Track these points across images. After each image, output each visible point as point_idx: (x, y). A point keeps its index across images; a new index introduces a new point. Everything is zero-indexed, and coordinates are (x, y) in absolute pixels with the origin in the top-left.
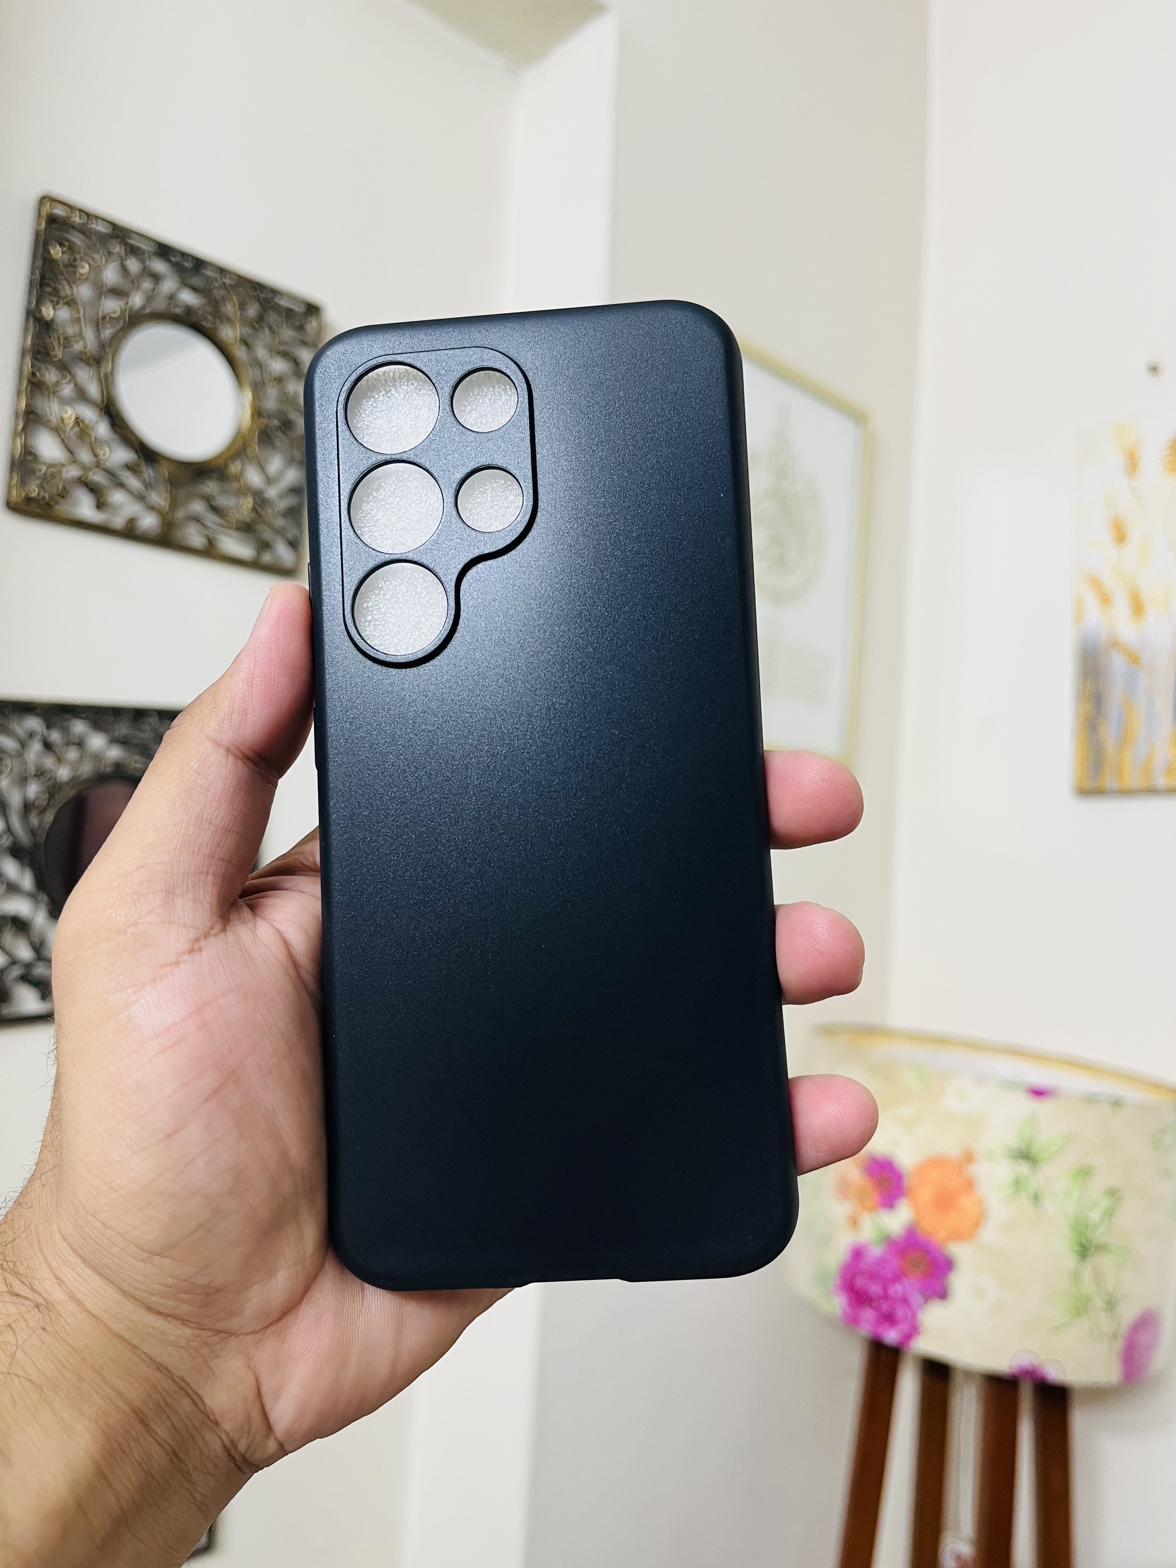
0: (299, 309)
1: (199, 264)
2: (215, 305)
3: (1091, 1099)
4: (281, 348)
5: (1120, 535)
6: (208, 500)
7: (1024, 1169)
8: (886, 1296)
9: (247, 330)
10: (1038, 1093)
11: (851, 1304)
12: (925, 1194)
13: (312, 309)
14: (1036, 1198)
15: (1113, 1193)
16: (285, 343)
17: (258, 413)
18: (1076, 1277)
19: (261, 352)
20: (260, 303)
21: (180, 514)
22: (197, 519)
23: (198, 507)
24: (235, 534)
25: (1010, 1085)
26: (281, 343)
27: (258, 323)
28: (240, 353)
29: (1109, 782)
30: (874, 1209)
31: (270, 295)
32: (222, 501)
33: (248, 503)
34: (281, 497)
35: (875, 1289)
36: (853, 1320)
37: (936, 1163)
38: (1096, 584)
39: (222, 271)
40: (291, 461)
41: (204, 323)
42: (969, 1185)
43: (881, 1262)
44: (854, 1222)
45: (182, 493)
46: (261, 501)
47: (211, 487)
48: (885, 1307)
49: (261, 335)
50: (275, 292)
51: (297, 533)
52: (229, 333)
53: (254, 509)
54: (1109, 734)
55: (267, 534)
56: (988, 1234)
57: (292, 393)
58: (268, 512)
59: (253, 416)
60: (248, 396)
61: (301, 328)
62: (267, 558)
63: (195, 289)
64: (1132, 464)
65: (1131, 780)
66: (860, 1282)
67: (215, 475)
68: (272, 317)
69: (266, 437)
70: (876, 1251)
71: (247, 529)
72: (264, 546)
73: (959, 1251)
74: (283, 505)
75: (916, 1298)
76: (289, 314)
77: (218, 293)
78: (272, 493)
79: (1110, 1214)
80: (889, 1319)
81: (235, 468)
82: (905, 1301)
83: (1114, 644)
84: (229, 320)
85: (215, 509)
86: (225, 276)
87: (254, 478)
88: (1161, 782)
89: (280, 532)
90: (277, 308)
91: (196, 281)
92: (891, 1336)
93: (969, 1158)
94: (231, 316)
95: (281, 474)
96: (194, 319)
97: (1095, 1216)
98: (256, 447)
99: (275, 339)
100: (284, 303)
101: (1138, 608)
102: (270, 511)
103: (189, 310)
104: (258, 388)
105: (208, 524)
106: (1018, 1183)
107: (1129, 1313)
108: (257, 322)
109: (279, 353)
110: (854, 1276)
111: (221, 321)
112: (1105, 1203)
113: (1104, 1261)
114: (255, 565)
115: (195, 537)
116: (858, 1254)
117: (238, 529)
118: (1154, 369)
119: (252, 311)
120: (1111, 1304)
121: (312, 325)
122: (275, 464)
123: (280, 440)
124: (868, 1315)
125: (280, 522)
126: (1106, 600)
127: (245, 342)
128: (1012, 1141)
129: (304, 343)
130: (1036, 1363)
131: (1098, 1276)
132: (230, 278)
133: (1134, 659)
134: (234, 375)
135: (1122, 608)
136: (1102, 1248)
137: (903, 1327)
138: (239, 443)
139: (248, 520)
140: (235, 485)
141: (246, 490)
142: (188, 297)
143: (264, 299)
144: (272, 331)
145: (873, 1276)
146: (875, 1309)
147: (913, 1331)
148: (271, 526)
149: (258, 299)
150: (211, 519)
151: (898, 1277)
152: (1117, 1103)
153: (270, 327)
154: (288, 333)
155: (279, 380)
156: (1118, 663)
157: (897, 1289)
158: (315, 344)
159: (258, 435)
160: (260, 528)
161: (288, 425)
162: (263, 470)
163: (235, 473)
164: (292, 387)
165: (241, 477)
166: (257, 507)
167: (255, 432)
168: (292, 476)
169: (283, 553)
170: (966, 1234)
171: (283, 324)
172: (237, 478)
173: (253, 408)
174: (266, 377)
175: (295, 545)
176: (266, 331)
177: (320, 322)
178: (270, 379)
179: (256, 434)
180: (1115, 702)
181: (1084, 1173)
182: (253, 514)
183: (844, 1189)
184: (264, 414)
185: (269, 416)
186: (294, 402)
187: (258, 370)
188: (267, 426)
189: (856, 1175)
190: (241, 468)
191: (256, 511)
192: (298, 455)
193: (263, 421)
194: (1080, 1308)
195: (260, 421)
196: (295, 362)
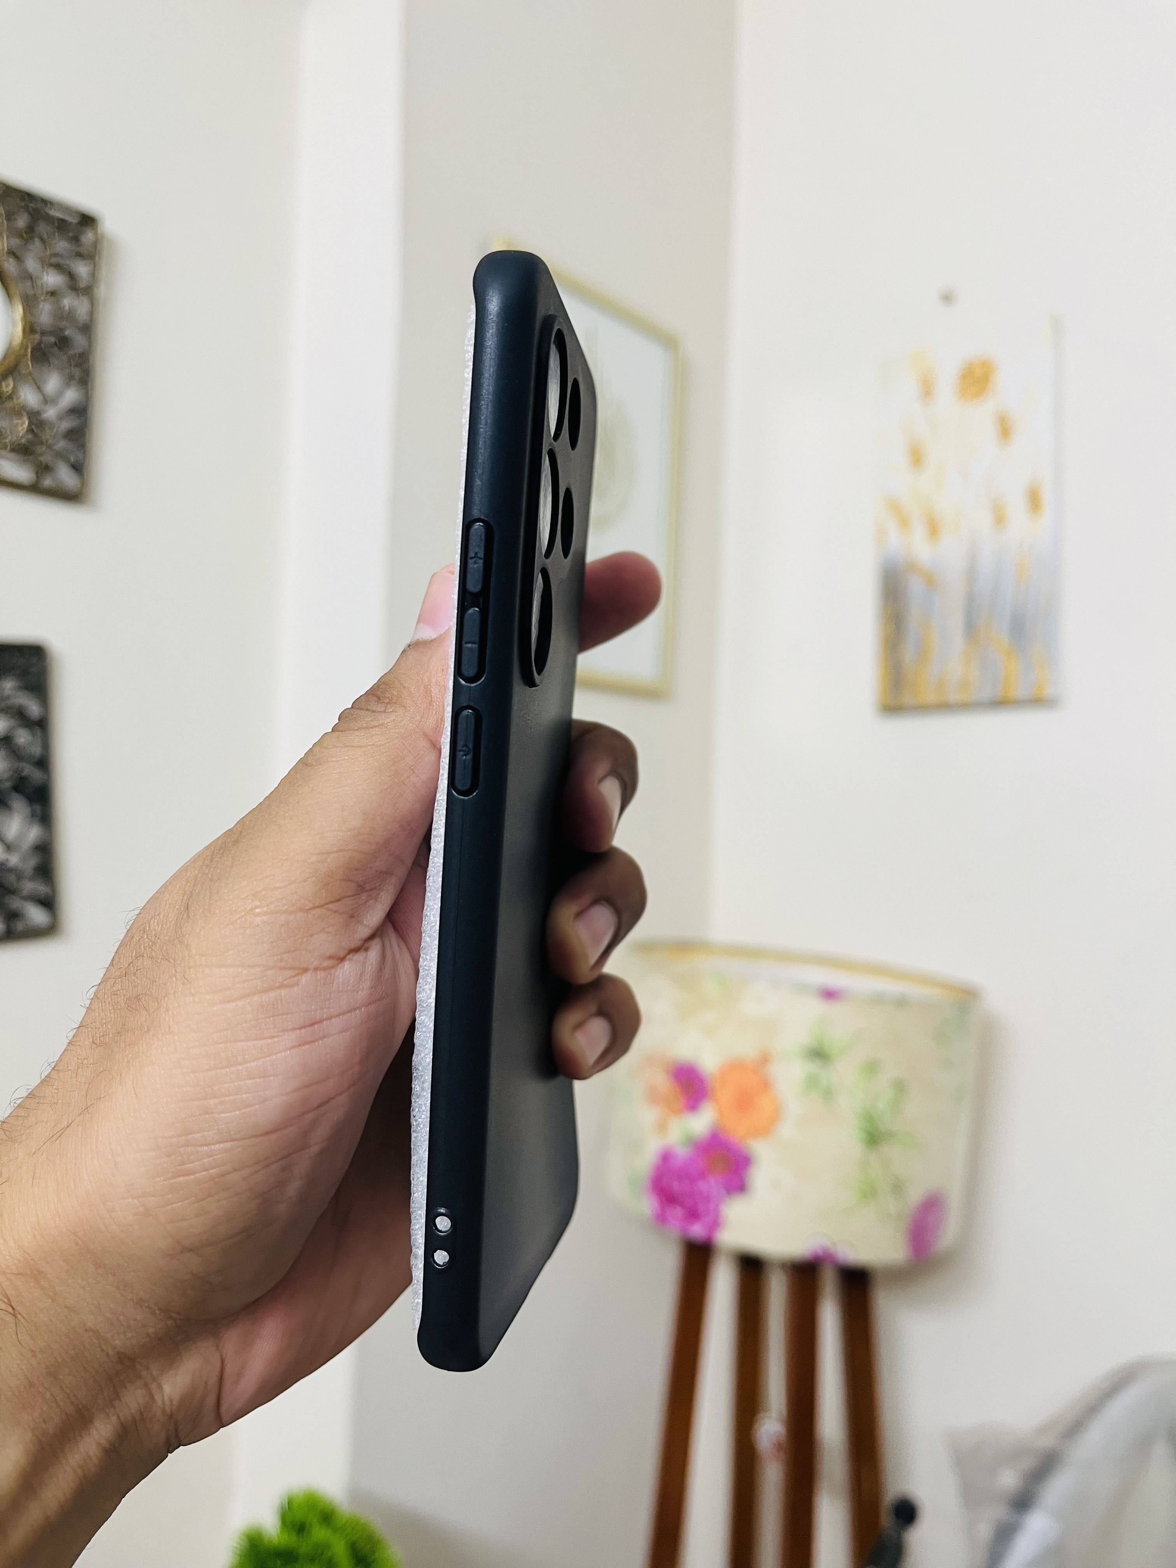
0: (73, 220)
3: (878, 1000)
4: (53, 260)
5: (917, 458)
7: (813, 1067)
8: (691, 1194)
9: (15, 242)
10: (829, 994)
11: (661, 1205)
12: (725, 1095)
13: (87, 220)
14: (829, 1093)
15: (900, 1087)
16: (59, 255)
17: (30, 328)
18: (865, 1165)
19: (32, 264)
20: (30, 213)
24: (12, 455)
25: (802, 988)
26: (55, 255)
27: (29, 233)
28: (9, 265)
29: (908, 699)
30: (679, 1112)
31: (39, 205)
33: (23, 424)
34: (61, 418)
35: (676, 1187)
36: (661, 1218)
37: (735, 1067)
38: (895, 507)
40: (69, 380)
42: (766, 1085)
43: (689, 1162)
44: (662, 1127)
46: (37, 422)
48: (689, 1202)
49: (31, 247)
50: (45, 202)
51: (80, 457)
53: (30, 430)
54: (908, 654)
55: (47, 457)
56: (786, 1130)
57: (67, 307)
58: (47, 435)
59: (24, 330)
60: (19, 310)
61: (76, 240)
62: (47, 482)
64: (927, 390)
65: (930, 696)
66: (669, 1183)
68: (43, 228)
69: (41, 355)
70: (682, 1152)
71: (23, 451)
72: (43, 469)
73: (759, 1148)
74: (65, 425)
75: (718, 1192)
76: (61, 226)
78: (50, 413)
79: (896, 1104)
80: (693, 1215)
81: (7, 386)
82: (709, 1197)
83: (913, 567)
87: (28, 396)
88: (953, 697)
89: (60, 455)
90: (49, 219)
92: (697, 1231)
93: (765, 1059)
95: (60, 394)
97: (882, 1106)
98: (30, 363)
99: (46, 250)
100: (56, 214)
101: (933, 529)
102: (49, 432)
104: (29, 303)
106: (812, 1082)
107: (915, 1196)
108: (26, 233)
109: (52, 265)
110: (663, 1178)
112: (891, 1094)
113: (891, 1150)
114: (34, 489)
116: (666, 1157)
117: (13, 450)
118: (947, 298)
119: (22, 222)
120: (898, 1187)
121: (88, 237)
122: (53, 382)
123: (57, 358)
124: (678, 1211)
125: (61, 444)
126: (904, 522)
127: (13, 255)
128: (806, 1041)
129: (80, 255)
130: (829, 1246)
131: (886, 1164)
133: (930, 581)
134: (4, 289)
135: (918, 532)
136: (889, 1136)
137: (708, 1220)
138: (11, 361)
139: (23, 441)
140: (7, 405)
141: (20, 411)
143: (34, 209)
144: (44, 243)
145: (681, 1175)
146: (680, 1206)
147: (715, 1224)
148: (50, 448)
149: (26, 208)
151: (702, 1175)
152: (901, 1002)
153: (42, 239)
154: (61, 245)
155: (53, 294)
156: (915, 587)
157: (702, 1185)
158: (91, 255)
159: (32, 352)
160: (39, 449)
161: (63, 342)
162: (39, 389)
163: (7, 392)
164: (67, 302)
165: (14, 397)
166: (34, 427)
167: (27, 347)
168: (71, 396)
169: (65, 476)
170: (764, 1130)
171: (56, 235)
172: (10, 397)
173: (24, 323)
174: (39, 292)
175: (79, 468)
176: (37, 243)
177: (96, 234)
178: (42, 294)
179: (29, 350)
180: (914, 621)
181: (872, 1068)
182: (30, 436)
183: (653, 1097)
184: (38, 330)
185: (43, 333)
186: (69, 316)
187: (29, 284)
188: (41, 342)
189: (663, 1082)
190: (15, 387)
191: (32, 431)
192: (77, 372)
193: (37, 337)
194: (869, 1193)
195: (32, 337)
196: (71, 276)
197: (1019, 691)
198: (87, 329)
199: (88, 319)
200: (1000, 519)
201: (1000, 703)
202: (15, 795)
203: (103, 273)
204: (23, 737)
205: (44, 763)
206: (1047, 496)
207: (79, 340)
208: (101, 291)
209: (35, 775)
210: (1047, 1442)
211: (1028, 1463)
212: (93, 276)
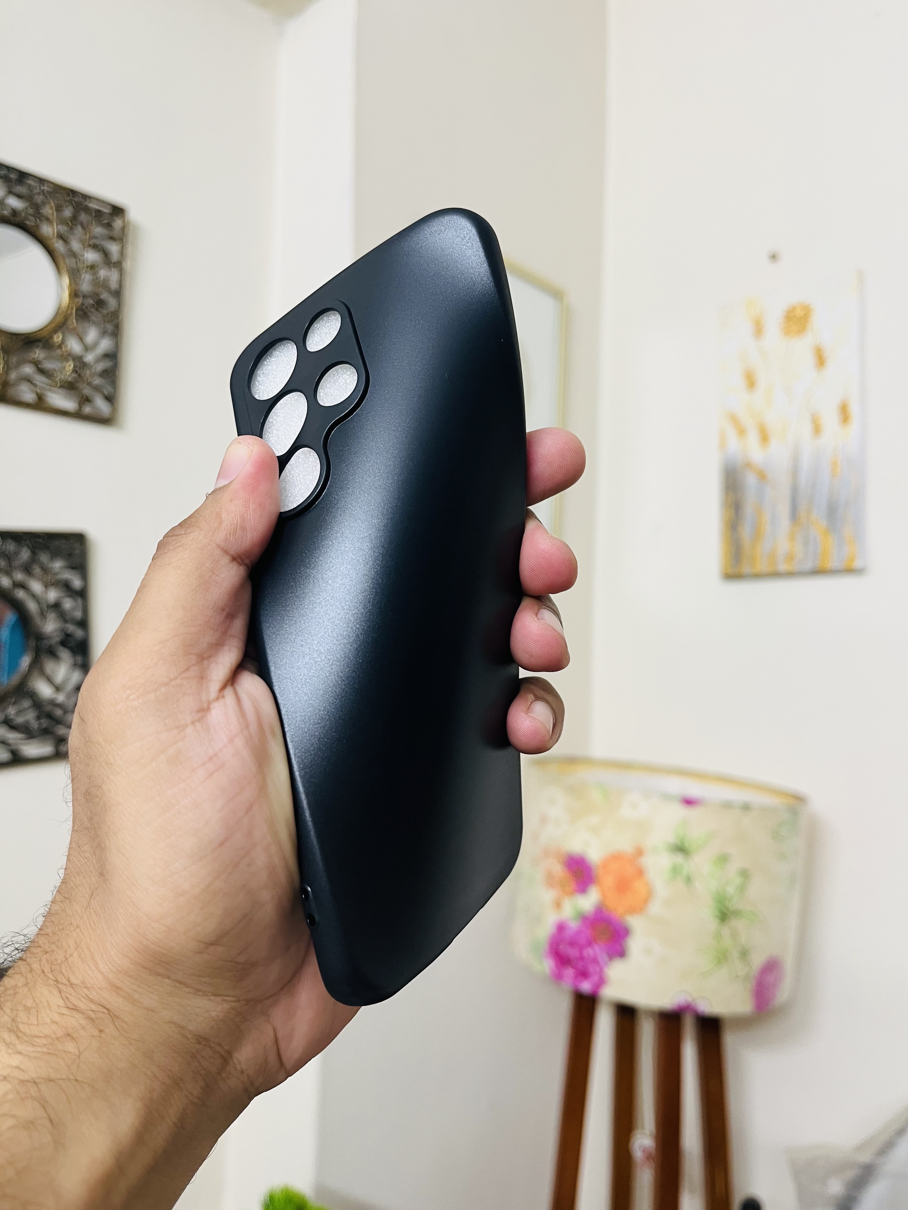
0: (106, 210)
1: (22, 176)
2: (37, 208)
3: (728, 805)
4: (92, 242)
5: (751, 382)
6: (36, 364)
7: (679, 859)
8: (582, 958)
9: (63, 229)
10: (689, 802)
11: (557, 966)
12: (608, 881)
13: (118, 211)
14: (689, 880)
15: (745, 874)
16: (96, 238)
17: (74, 294)
18: (718, 936)
19: (76, 245)
20: (74, 205)
21: (13, 376)
22: (29, 380)
23: (28, 370)
24: (60, 391)
25: (667, 797)
26: (92, 238)
27: (73, 221)
28: (59, 246)
29: (746, 569)
30: (571, 894)
31: (81, 200)
32: (48, 365)
33: (70, 366)
34: (97, 361)
35: (573, 953)
36: (558, 976)
37: (616, 857)
38: (734, 420)
39: (42, 181)
40: (104, 333)
41: (28, 222)
42: (640, 872)
43: (579, 932)
44: (558, 905)
45: (14, 359)
46: (80, 364)
47: (38, 354)
48: (580, 965)
49: (75, 232)
50: (86, 197)
51: (112, 390)
52: (47, 230)
53: (75, 371)
54: (746, 532)
55: (87, 391)
56: (655, 908)
57: (102, 278)
59: (70, 295)
60: (66, 280)
61: (109, 226)
62: (87, 410)
63: (19, 196)
64: (758, 330)
65: (762, 566)
66: (563, 948)
67: (40, 344)
68: (83, 217)
69: (83, 314)
70: (574, 925)
71: (70, 387)
72: (86, 400)
73: (634, 922)
74: (100, 367)
75: (602, 957)
76: (99, 214)
77: (39, 199)
78: (89, 358)
79: (742, 889)
80: (583, 974)
81: (57, 338)
82: (595, 961)
83: (748, 465)
84: (48, 219)
85: (42, 371)
86: (43, 185)
87: (74, 346)
88: (782, 567)
89: (97, 389)
90: (87, 210)
91: (19, 189)
92: (586, 987)
93: (639, 852)
94: (50, 217)
95: (96, 345)
96: (18, 219)
97: (731, 890)
98: (75, 321)
99: (86, 234)
100: (93, 206)
101: (764, 437)
102: (88, 372)
103: (15, 212)
104: (74, 275)
105: (37, 383)
106: (675, 870)
107: (758, 961)
108: (71, 221)
109: (90, 246)
110: (558, 944)
111: (41, 220)
112: (738, 880)
113: (738, 924)
114: (78, 415)
115: (28, 395)
116: (561, 928)
117: (61, 387)
118: (774, 257)
119: (68, 212)
120: (744, 954)
121: (118, 223)
122: (92, 335)
123: (95, 316)
124: (569, 972)
125: (97, 381)
126: (741, 432)
127: (61, 237)
128: (671, 838)
129: (112, 238)
130: (689, 999)
131: (734, 935)
132: (48, 187)
133: (762, 476)
134: (53, 263)
135: (753, 439)
136: (737, 913)
137: (595, 979)
138: (60, 319)
139: (70, 379)
140: (59, 352)
141: (69, 356)
142: (14, 202)
143: (77, 203)
144: (84, 228)
145: (572, 944)
146: (573, 967)
147: (601, 981)
148: (89, 384)
149: (70, 202)
150: (40, 379)
151: (590, 943)
152: (746, 807)
153: (82, 225)
154: (98, 230)
155: (92, 267)
156: (751, 480)
157: (589, 952)
158: (121, 238)
159: (76, 311)
160: (81, 386)
161: (100, 304)
162: (81, 339)
163: (58, 342)
164: (103, 273)
165: (63, 346)
166: (77, 369)
167: (72, 309)
168: (105, 344)
169: (101, 405)
170: (639, 909)
171: (94, 223)
172: (60, 346)
173: (70, 290)
174: (80, 265)
175: (110, 399)
176: (80, 228)
177: (124, 221)
178: (84, 267)
179: (74, 311)
180: (749, 509)
181: (723, 859)
182: (74, 375)
183: (550, 880)
184: (81, 294)
185: (84, 297)
186: (105, 284)
187: (74, 260)
188: (83, 304)
189: (559, 870)
190: (63, 339)
191: (77, 372)
192: (110, 327)
193: (80, 300)
194: (722, 958)
195: (76, 300)
196: (106, 254)
197: (833, 563)
198: (118, 294)
199: (118, 286)
200: (817, 429)
201: (818, 572)
202: (61, 648)
203: (129, 250)
204: (68, 604)
205: (84, 623)
206: (854, 410)
207: (112, 302)
208: (127, 265)
209: (79, 633)
210: (865, 1158)
211: (850, 1174)
212: (122, 253)
